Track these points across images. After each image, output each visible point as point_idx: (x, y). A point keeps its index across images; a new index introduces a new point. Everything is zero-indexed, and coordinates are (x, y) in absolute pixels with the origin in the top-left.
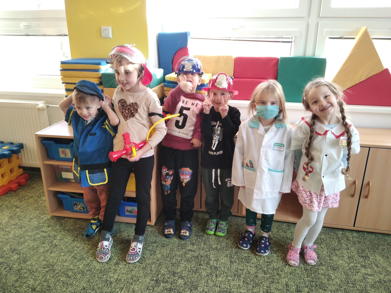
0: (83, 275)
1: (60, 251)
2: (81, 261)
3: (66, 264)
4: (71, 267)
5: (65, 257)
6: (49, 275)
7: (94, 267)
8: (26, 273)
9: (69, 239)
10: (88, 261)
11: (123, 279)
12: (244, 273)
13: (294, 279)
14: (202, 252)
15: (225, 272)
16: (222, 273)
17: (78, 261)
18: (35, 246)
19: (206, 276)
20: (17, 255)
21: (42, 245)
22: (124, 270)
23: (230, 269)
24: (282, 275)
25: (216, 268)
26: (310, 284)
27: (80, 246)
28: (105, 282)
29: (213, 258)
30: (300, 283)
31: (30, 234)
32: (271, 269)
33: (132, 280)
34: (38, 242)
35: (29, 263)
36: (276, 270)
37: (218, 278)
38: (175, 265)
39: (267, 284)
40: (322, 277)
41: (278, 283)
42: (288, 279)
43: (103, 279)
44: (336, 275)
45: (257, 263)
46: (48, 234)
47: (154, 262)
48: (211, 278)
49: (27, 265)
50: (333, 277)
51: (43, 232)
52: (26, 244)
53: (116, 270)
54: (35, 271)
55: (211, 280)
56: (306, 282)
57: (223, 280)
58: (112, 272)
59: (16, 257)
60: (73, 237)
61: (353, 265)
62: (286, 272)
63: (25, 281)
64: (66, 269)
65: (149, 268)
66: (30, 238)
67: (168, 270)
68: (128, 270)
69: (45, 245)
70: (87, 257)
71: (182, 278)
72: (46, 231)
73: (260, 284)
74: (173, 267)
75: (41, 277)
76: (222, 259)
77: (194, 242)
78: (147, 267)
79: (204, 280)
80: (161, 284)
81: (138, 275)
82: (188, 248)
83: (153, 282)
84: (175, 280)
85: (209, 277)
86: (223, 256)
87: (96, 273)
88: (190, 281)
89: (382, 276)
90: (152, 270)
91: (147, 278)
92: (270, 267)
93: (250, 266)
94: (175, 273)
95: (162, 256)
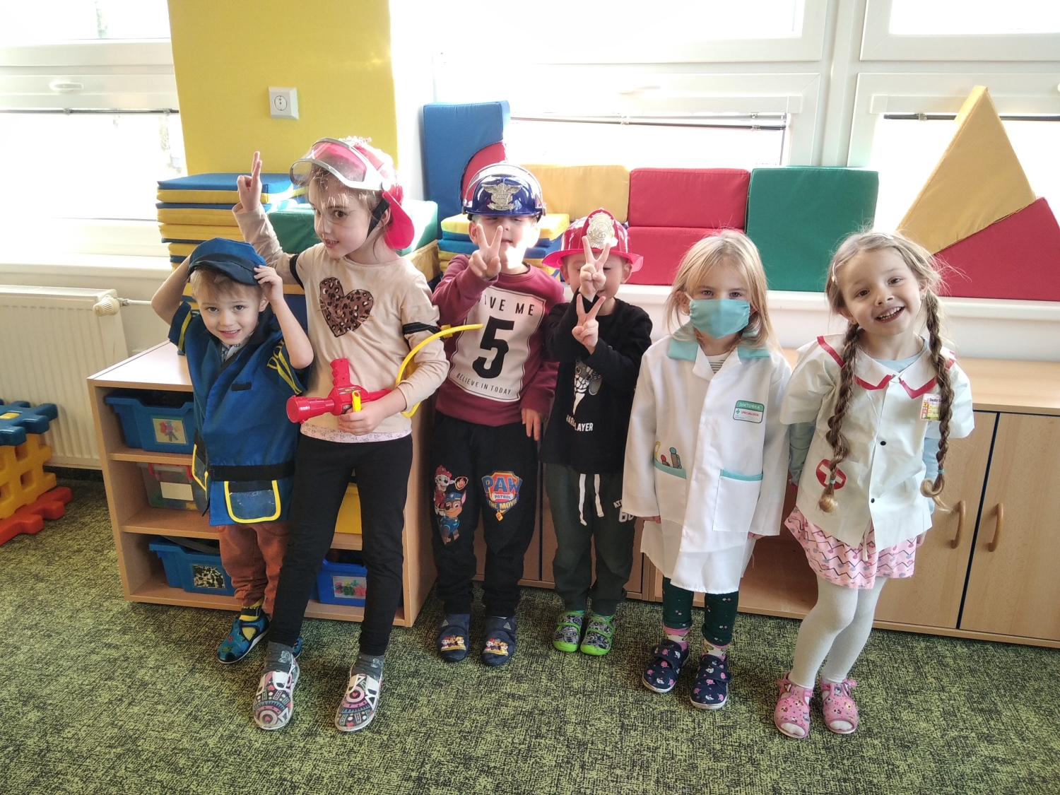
0: (218, 766)
1: (156, 699)
2: (212, 727)
3: (170, 735)
4: (185, 743)
5: (168, 714)
6: (123, 767)
7: (247, 743)
8: (60, 761)
9: (179, 667)
10: (232, 728)
11: (328, 775)
12: (659, 759)
13: (796, 774)
14: (543, 701)
15: (607, 755)
16: (600, 757)
17: (204, 726)
18: (87, 685)
19: (555, 766)
20: (36, 710)
21: (105, 682)
22: (330, 752)
23: (619, 746)
24: (761, 762)
25: (582, 744)
26: (838, 787)
27: (208, 684)
28: (277, 785)
29: (574, 717)
30: (811, 783)
31: (74, 652)
32: (732, 745)
33: (351, 779)
34: (95, 675)
35: (68, 733)
36: (745, 749)
37: (586, 771)
38: (470, 737)
39: (721, 787)
40: (873, 767)
41: (752, 784)
42: (778, 773)
43: (272, 777)
44: (910, 761)
45: (694, 728)
46: (124, 653)
47: (411, 730)
48: (569, 771)
49: (64, 738)
50: (903, 767)
51: (109, 646)
52: (62, 680)
53: (308, 752)
54: (85, 755)
55: (568, 778)
56: (827, 782)
57: (602, 776)
58: (298, 757)
59: (34, 716)
60: (191, 661)
61: (956, 733)
62: (773, 753)
63: (57, 784)
64: (170, 749)
65: (399, 745)
66: (72, 663)
67: (449, 750)
68: (342, 750)
69: (114, 683)
70: (229, 714)
71: (489, 772)
72: (118, 643)
73: (701, 788)
74: (464, 742)
75: (102, 772)
76: (600, 719)
77: (523, 672)
78: (394, 742)
79: (548, 779)
80: (432, 790)
81: (369, 766)
82: (504, 690)
83: (410, 784)
84: (471, 780)
85: (562, 770)
86: (601, 711)
87: (254, 759)
88: (510, 780)
89: (1035, 766)
90: (407, 751)
91: (392, 773)
92: (730, 740)
93: (674, 737)
94: (470, 758)
95: (435, 711)
